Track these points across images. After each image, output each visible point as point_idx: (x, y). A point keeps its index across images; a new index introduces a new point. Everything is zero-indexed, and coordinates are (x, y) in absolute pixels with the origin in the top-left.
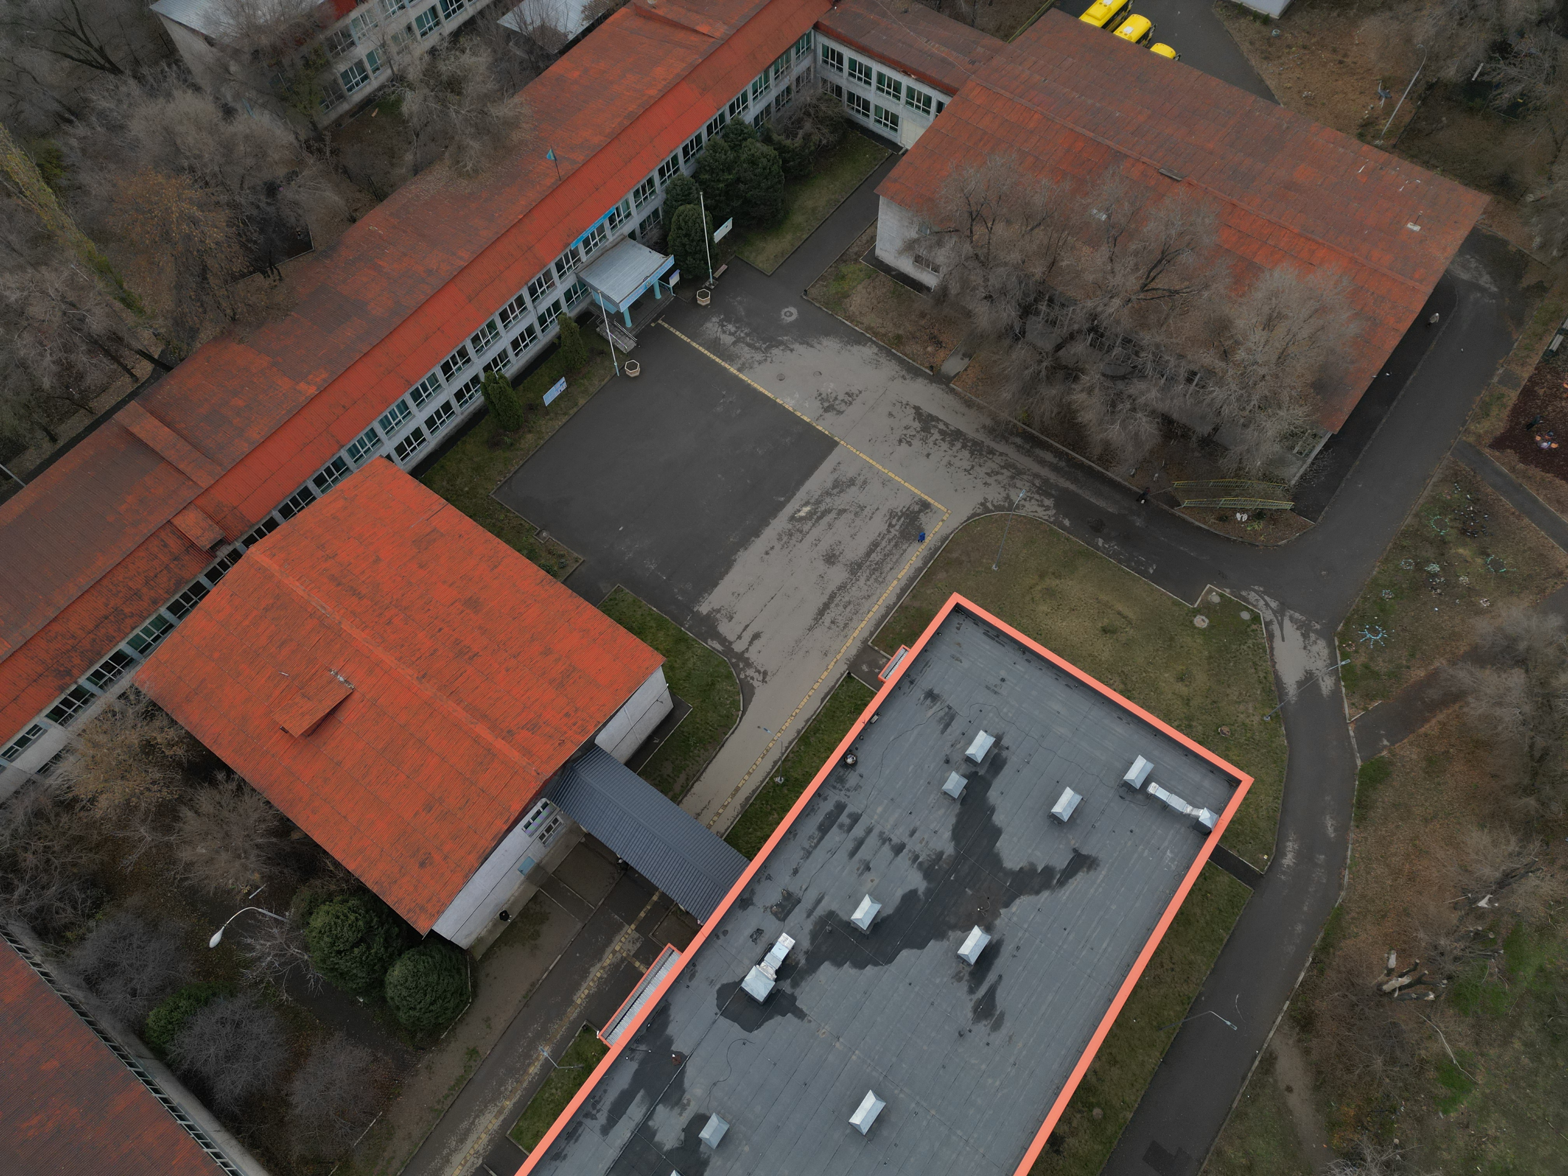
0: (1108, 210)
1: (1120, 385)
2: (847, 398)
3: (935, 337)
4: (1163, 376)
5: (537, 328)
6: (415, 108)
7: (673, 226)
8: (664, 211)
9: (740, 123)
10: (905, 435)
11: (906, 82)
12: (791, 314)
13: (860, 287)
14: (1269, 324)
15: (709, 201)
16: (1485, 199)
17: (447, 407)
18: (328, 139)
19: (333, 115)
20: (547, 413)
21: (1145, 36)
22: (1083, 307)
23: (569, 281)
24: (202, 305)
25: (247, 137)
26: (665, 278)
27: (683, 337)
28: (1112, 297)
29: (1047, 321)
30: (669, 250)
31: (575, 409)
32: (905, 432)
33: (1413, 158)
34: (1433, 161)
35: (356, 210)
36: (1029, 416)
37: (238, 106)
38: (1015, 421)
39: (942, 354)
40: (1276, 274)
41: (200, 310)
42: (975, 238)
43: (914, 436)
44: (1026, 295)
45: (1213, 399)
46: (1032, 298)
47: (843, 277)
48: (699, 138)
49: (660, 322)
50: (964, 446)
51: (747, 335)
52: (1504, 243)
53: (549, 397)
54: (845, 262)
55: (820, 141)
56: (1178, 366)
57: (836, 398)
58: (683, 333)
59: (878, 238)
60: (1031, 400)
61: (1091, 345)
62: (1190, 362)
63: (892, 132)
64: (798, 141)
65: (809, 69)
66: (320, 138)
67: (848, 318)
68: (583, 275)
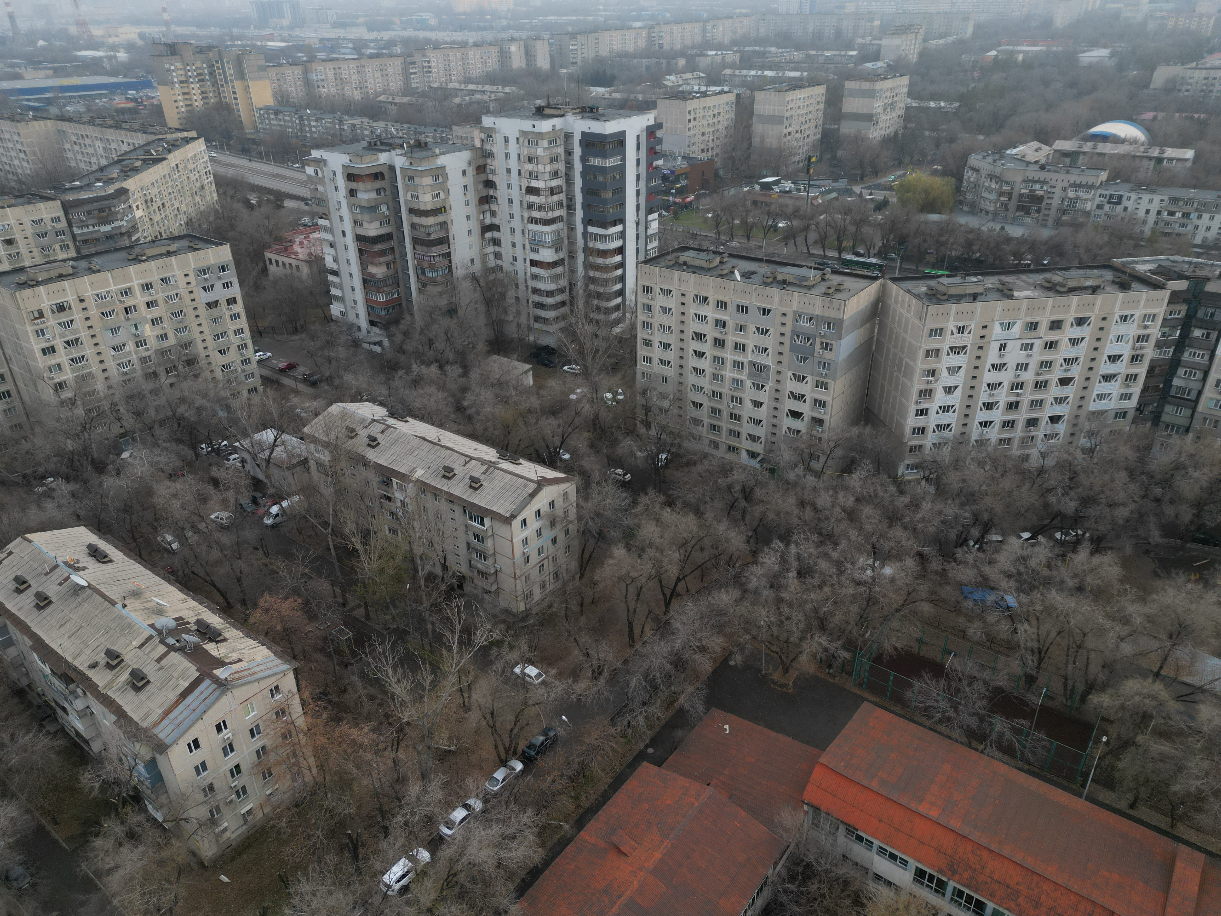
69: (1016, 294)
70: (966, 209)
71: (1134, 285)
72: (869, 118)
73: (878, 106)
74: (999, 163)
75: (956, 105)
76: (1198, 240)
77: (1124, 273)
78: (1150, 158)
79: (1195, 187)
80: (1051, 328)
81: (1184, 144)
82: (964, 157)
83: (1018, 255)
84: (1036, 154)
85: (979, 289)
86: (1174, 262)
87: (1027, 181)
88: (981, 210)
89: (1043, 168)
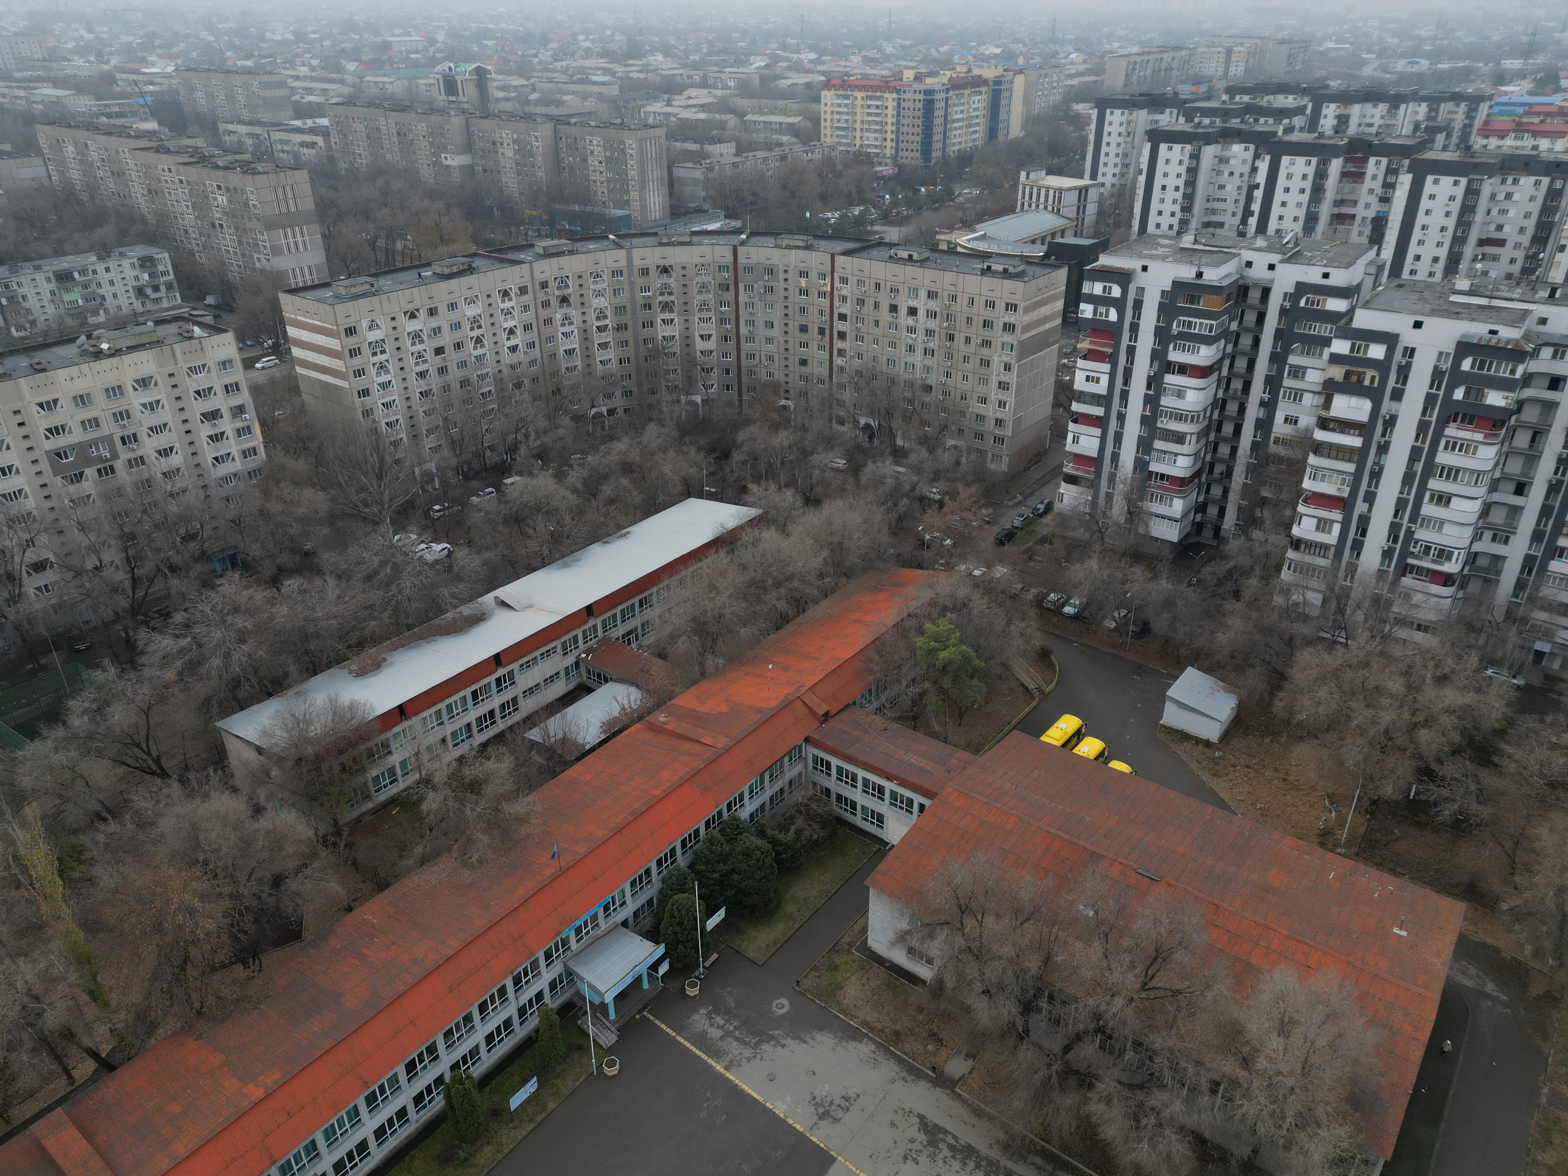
0: (1094, 906)
1: (1140, 1095)
2: (844, 1103)
3: (934, 1034)
4: (1183, 1085)
5: (516, 1021)
6: (434, 806)
7: (667, 915)
8: (659, 900)
9: (737, 819)
10: (911, 1150)
11: (888, 786)
12: (783, 1006)
13: (853, 979)
14: (1284, 1027)
15: (703, 891)
16: (1460, 906)
17: (402, 1113)
18: (345, 835)
19: (356, 813)
20: (512, 1120)
21: (1101, 754)
22: (1085, 1006)
23: (557, 969)
24: (171, 997)
25: (268, 833)
26: (654, 967)
27: (668, 1030)
28: (1113, 996)
29: (1050, 1020)
30: (661, 939)
31: (543, 1115)
32: (910, 1146)
33: (1380, 865)
34: (1399, 869)
35: (355, 900)
36: (1045, 1129)
37: (269, 806)
38: (1032, 1136)
39: (943, 1053)
40: (1277, 976)
41: (168, 1003)
42: (966, 930)
43: (921, 1151)
44: (1024, 991)
45: (1244, 1115)
46: (1031, 993)
47: (836, 968)
48: (697, 832)
49: (645, 1013)
50: (978, 1167)
51: (736, 1028)
52: (1497, 951)
53: (516, 1101)
54: (838, 952)
55: (811, 836)
56: (1197, 1074)
57: (831, 1103)
58: (668, 1026)
59: (869, 929)
60: (1045, 1110)
61: (1100, 1047)
62: (1210, 1070)
63: (879, 830)
64: (791, 836)
65: (800, 774)
66: (338, 834)
67: (842, 1011)
68: (570, 964)
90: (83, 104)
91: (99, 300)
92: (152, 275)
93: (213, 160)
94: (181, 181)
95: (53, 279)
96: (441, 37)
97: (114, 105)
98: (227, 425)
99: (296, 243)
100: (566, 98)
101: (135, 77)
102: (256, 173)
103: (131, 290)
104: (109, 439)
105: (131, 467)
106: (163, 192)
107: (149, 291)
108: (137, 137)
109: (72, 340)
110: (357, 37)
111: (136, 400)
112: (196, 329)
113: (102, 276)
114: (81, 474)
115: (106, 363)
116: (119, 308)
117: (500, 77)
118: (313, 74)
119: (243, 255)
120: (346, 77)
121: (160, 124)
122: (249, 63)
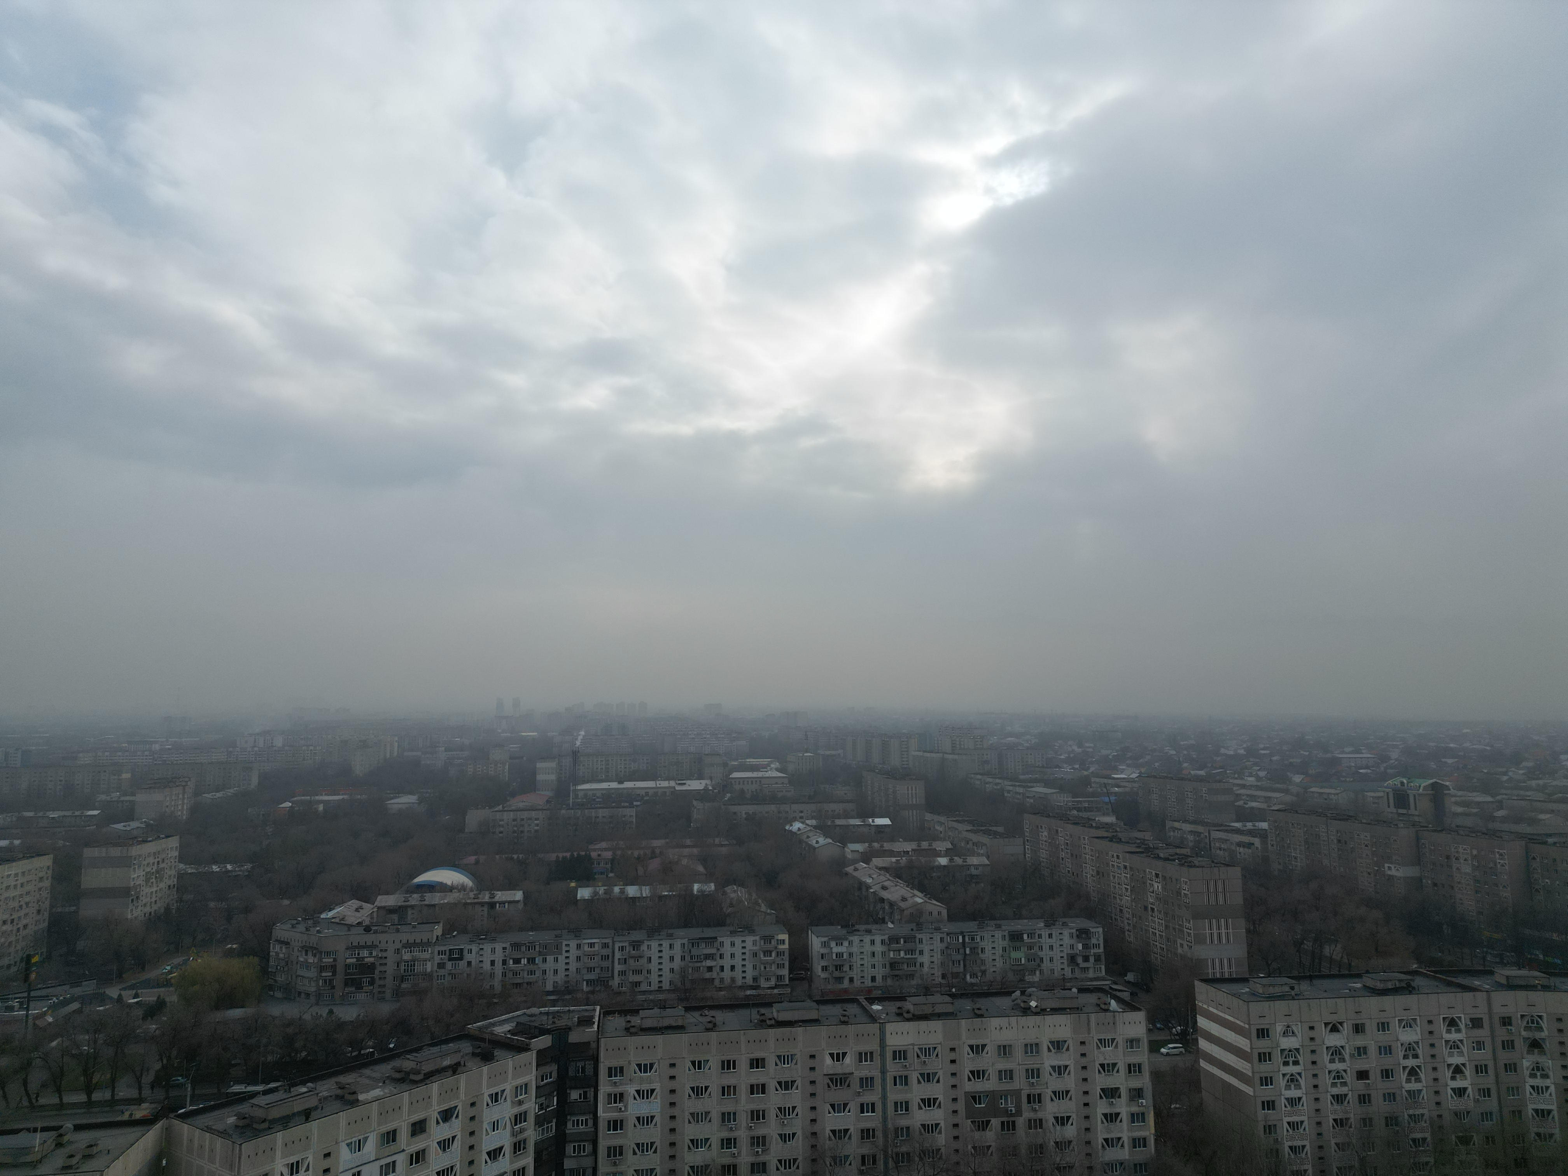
69: (361, 1097)
70: (278, 995)
71: (497, 1053)
72: (125, 893)
73: (136, 876)
74: (313, 931)
75: (248, 866)
76: (549, 987)
77: (483, 1040)
78: (482, 904)
79: (532, 929)
80: (414, 1134)
81: (511, 886)
82: (268, 928)
83: (356, 1044)
84: (357, 914)
85: (312, 1102)
86: (532, 1016)
87: (351, 948)
88: (300, 993)
89: (367, 929)
90: (1062, 799)
91: (1038, 961)
92: (1086, 947)
93: (1157, 851)
94: (1125, 867)
95: (1007, 937)
96: (1394, 755)
97: (1085, 801)
98: (1123, 1107)
99: (1219, 935)
100: (1542, 816)
101: (1106, 781)
102: (1191, 866)
103: (1065, 957)
104: (1017, 1093)
105: (1030, 1128)
106: (1108, 875)
107: (1080, 960)
108: (1097, 828)
109: (1009, 994)
110: (1307, 753)
111: (1049, 1060)
112: (1113, 1002)
113: (1045, 941)
114: (988, 1122)
115: (1032, 1020)
116: (1053, 971)
117: (1460, 793)
118: (1259, 784)
119: (1168, 940)
120: (1290, 787)
121: (1117, 819)
122: (1202, 773)
